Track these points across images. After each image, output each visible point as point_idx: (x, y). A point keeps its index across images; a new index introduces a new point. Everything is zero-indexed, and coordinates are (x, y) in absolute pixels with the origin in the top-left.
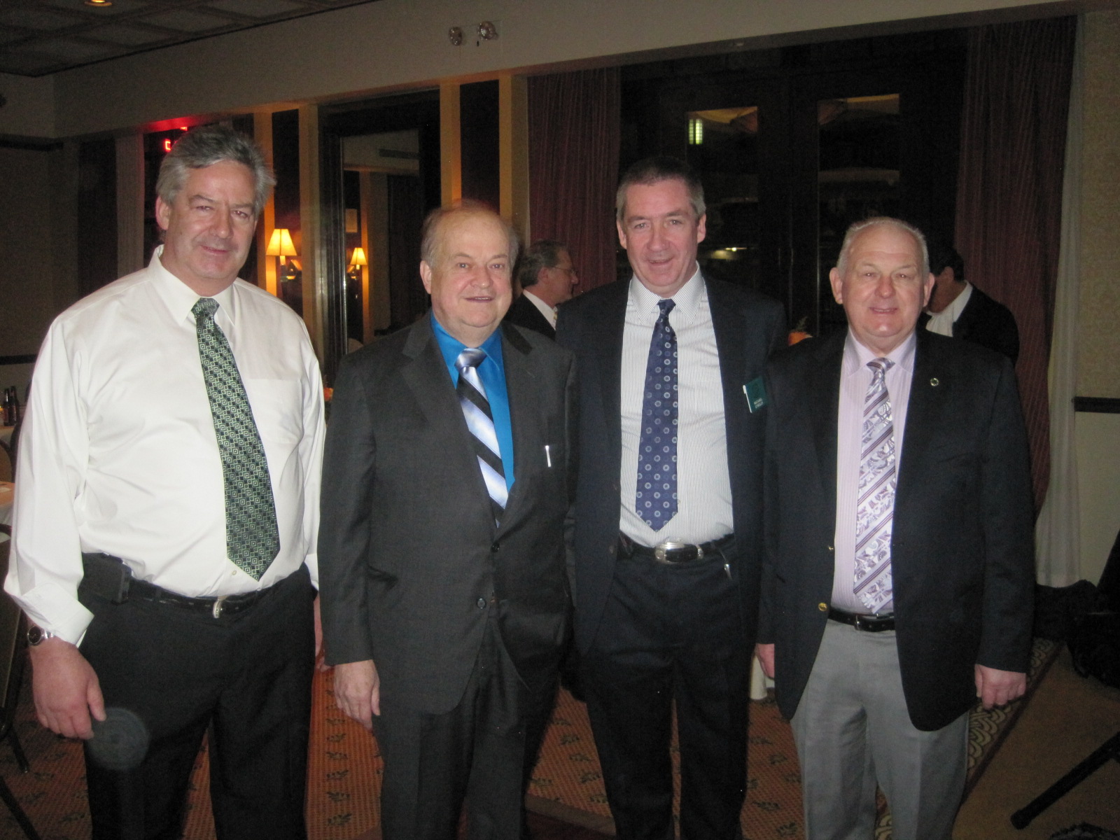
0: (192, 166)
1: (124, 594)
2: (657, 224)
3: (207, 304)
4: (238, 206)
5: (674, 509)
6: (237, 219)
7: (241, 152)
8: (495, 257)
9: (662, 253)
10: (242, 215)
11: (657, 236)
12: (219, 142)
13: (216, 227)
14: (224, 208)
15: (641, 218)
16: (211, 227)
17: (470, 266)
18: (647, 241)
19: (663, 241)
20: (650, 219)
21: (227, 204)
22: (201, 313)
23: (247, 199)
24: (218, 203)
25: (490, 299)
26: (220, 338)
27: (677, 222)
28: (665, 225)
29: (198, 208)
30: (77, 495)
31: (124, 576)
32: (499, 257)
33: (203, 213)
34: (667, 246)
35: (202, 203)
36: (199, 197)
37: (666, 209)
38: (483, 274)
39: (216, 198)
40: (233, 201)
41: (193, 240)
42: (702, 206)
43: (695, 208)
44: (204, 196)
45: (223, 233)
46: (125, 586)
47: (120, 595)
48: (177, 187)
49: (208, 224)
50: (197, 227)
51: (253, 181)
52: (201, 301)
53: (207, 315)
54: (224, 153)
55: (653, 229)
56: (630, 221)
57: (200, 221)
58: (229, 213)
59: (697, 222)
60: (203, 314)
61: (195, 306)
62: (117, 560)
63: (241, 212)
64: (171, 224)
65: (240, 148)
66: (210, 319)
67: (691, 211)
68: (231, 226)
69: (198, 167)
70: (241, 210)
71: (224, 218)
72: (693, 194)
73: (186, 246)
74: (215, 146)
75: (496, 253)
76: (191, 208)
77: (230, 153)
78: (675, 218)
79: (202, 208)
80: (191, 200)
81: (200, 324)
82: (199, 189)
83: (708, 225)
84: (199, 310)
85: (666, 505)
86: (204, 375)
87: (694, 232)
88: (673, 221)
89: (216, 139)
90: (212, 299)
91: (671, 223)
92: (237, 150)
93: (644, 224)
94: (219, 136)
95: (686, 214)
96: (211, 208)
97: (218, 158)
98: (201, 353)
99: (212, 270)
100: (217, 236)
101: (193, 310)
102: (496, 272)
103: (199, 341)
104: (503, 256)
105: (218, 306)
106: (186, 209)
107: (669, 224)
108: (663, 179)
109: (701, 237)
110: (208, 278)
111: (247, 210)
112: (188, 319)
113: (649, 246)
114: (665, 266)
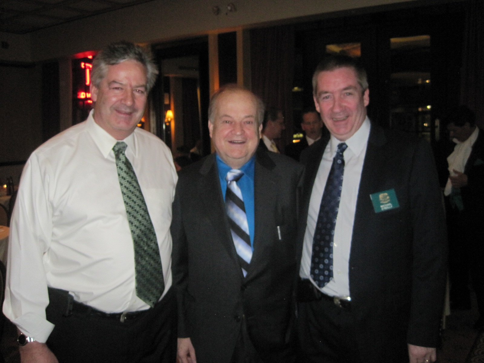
0: (109, 64)
1: (70, 311)
2: (337, 96)
3: (121, 146)
4: (138, 87)
5: (330, 275)
6: (137, 94)
7: (138, 54)
8: (247, 117)
9: (341, 113)
10: (140, 92)
11: (337, 103)
12: (125, 50)
13: (125, 100)
14: (129, 89)
15: (326, 92)
16: (121, 100)
17: (231, 123)
18: (331, 106)
19: (340, 106)
20: (332, 93)
21: (131, 86)
22: (118, 151)
23: (143, 82)
24: (125, 85)
25: (243, 143)
26: (129, 165)
27: (350, 94)
28: (342, 96)
29: (114, 88)
30: (44, 253)
31: (69, 301)
32: (249, 117)
33: (117, 91)
34: (344, 109)
35: (116, 85)
36: (114, 82)
37: (342, 86)
38: (238, 127)
39: (125, 82)
40: (134, 84)
41: (111, 107)
42: (366, 84)
43: (361, 85)
44: (117, 81)
45: (129, 103)
46: (70, 307)
47: (67, 312)
48: (101, 77)
49: (121, 97)
50: (114, 99)
51: (145, 71)
52: (118, 144)
53: (121, 152)
54: (128, 55)
55: (334, 99)
56: (320, 95)
57: (115, 96)
58: (132, 91)
59: (363, 94)
60: (119, 151)
61: (115, 146)
62: (66, 292)
63: (139, 91)
64: (98, 98)
65: (137, 52)
66: (123, 154)
67: (358, 87)
68: (133, 98)
69: (113, 64)
70: (139, 89)
71: (129, 94)
72: (360, 76)
73: (106, 111)
74: (123, 52)
75: (247, 115)
76: (110, 89)
77: (131, 55)
78: (348, 91)
79: (117, 88)
80: (110, 84)
81: (117, 157)
82: (114, 77)
83: (370, 96)
84: (116, 149)
85: (326, 273)
86: (121, 188)
87: (362, 99)
88: (347, 93)
89: (123, 48)
90: (123, 143)
91: (346, 95)
92: (135, 53)
93: (329, 96)
94: (125, 46)
95: (355, 88)
96: (122, 89)
97: (124, 58)
98: (119, 175)
99: (123, 125)
100: (125, 105)
101: (113, 149)
102: (248, 126)
103: (117, 168)
104: (251, 116)
105: (127, 146)
106: (107, 89)
107: (344, 96)
108: (339, 67)
109: (366, 102)
110: (120, 130)
111: (142, 89)
112: (110, 154)
113: (332, 109)
114: (343, 123)
